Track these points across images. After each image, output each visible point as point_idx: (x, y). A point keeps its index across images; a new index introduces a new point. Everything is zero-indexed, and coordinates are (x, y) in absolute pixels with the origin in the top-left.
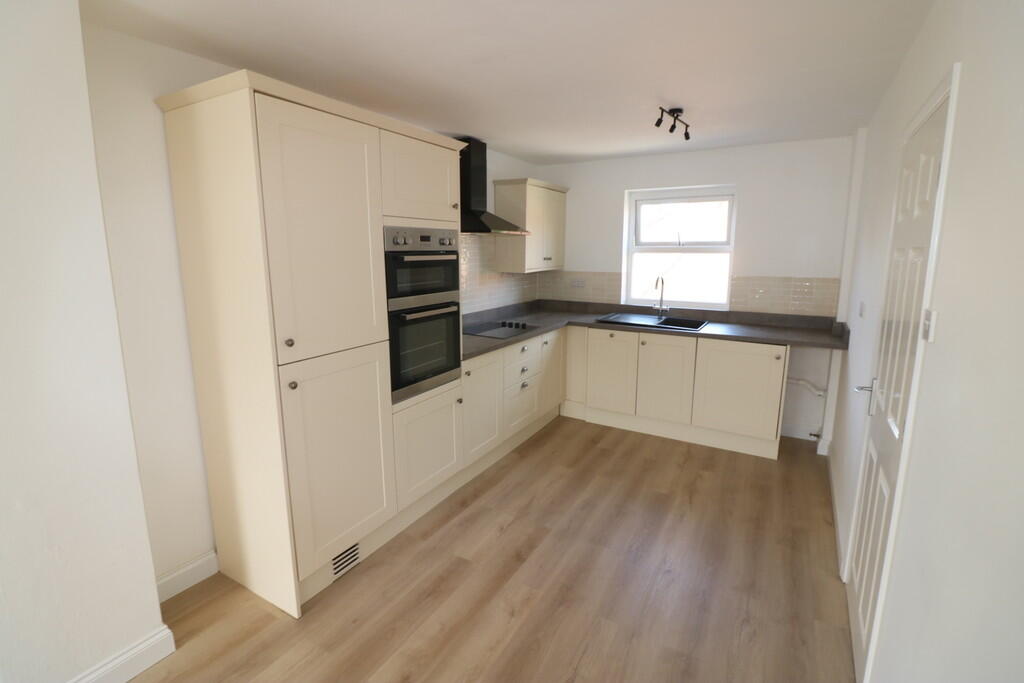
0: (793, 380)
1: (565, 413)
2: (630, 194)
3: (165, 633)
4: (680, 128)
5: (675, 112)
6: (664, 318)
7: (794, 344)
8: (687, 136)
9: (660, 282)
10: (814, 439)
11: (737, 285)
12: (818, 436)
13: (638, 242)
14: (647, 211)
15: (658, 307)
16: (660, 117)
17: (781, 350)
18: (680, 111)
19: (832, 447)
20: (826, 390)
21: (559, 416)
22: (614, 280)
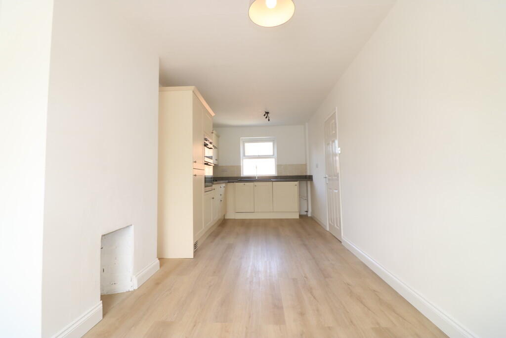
1: (227, 217)
2: (242, 139)
3: (158, 261)
4: (268, 118)
5: (267, 113)
7: (299, 181)
8: (269, 120)
11: (279, 167)
12: (307, 212)
13: (244, 156)
14: (247, 145)
17: (297, 183)
20: (307, 197)
21: (224, 219)
22: (239, 168)
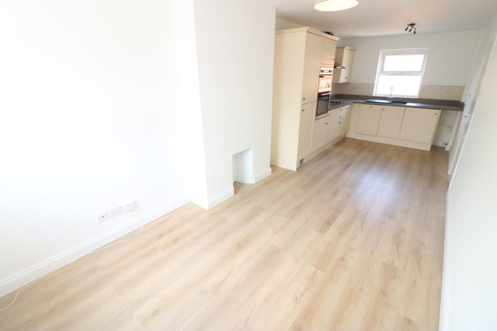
0: (440, 124)
1: (347, 136)
2: (382, 51)
3: (270, 169)
4: (413, 30)
5: (412, 25)
6: (391, 101)
7: (442, 109)
8: (415, 32)
9: (392, 88)
10: (444, 146)
11: (423, 88)
12: (446, 144)
13: (382, 71)
14: (389, 59)
15: (389, 97)
16: (407, 27)
17: (438, 111)
18: (414, 24)
19: (451, 148)
20: (452, 128)
21: (345, 137)
22: (371, 86)
